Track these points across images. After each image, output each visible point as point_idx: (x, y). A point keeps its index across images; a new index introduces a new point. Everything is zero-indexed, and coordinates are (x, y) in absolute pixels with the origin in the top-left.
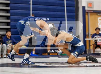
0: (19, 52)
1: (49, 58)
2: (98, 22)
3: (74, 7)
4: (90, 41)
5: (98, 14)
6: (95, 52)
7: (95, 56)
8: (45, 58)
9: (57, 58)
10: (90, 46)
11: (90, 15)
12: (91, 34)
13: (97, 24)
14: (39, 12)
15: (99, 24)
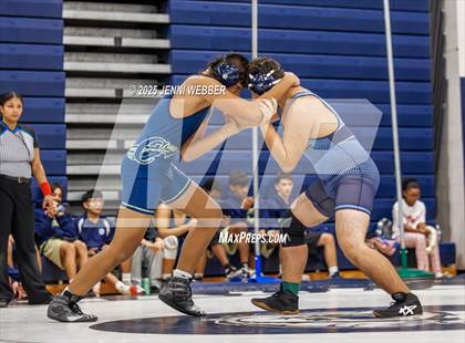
0: (205, 271)
1: (327, 293)
3: (428, 81)
8: (311, 291)
9: (360, 291)
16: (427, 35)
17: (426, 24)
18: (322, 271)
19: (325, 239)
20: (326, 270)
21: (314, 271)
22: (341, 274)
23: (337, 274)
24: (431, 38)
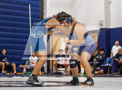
1: (13, 78)
2: (61, 43)
4: (53, 60)
5: (62, 36)
6: (58, 72)
7: (57, 75)
8: (9, 77)
10: (53, 65)
11: (55, 36)
12: (55, 55)
13: (61, 45)
14: (5, 33)
15: (63, 45)
16: (39, 18)
17: (39, 15)
18: (12, 72)
19: (13, 65)
20: (13, 72)
21: (11, 72)
22: (17, 73)
23: (16, 73)
24: (40, 18)
